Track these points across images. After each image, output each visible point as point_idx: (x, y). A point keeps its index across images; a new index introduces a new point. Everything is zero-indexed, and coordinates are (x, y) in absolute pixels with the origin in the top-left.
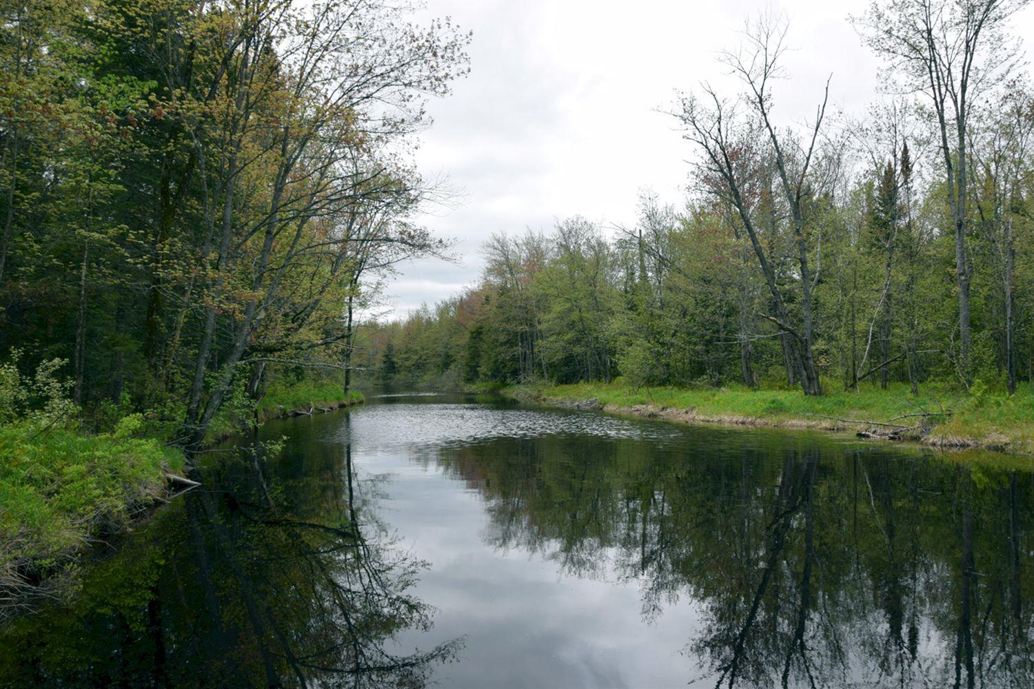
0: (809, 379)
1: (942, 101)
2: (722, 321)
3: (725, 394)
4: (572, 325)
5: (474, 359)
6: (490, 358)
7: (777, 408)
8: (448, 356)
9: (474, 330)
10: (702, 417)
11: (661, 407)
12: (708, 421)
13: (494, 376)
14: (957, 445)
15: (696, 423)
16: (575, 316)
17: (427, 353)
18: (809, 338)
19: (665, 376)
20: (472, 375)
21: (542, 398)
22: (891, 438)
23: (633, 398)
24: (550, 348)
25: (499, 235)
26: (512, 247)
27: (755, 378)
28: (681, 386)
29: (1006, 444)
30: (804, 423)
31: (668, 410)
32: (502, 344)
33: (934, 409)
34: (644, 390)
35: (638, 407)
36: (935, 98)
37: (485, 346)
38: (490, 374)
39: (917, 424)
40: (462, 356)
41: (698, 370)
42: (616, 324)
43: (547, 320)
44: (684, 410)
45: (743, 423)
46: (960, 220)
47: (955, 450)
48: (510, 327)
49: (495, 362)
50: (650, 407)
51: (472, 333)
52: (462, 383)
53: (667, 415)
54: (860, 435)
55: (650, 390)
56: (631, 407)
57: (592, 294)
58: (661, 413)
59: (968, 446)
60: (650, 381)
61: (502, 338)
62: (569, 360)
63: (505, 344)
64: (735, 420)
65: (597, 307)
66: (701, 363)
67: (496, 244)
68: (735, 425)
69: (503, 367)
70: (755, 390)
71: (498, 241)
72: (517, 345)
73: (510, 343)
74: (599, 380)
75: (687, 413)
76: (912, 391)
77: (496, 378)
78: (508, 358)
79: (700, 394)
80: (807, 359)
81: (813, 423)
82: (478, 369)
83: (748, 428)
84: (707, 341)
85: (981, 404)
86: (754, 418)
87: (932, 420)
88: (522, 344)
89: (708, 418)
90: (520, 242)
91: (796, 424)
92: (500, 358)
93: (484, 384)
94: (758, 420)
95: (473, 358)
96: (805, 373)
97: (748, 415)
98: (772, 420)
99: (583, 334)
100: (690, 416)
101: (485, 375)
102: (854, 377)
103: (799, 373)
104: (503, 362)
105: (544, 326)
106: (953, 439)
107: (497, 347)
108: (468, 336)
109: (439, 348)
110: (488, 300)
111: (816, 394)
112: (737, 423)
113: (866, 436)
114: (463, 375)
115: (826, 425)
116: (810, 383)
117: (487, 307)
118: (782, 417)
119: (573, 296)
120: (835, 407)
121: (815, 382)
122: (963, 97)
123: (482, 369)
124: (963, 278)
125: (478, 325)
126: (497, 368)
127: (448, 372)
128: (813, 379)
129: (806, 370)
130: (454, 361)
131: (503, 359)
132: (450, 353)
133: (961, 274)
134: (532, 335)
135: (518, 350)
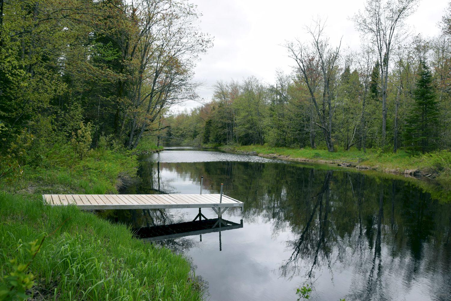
0: (330, 146)
1: (381, 47)
3: (302, 150)
4: (248, 121)
5: (207, 134)
6: (214, 134)
7: (317, 156)
8: (196, 132)
9: (208, 121)
10: (291, 159)
11: (279, 155)
13: (216, 141)
16: (250, 118)
17: (186, 130)
19: (283, 143)
20: (206, 141)
21: (235, 151)
22: (348, 166)
23: (269, 151)
24: (239, 131)
25: (220, 81)
26: (225, 87)
27: (315, 145)
28: (289, 147)
30: (325, 161)
31: (281, 156)
32: (219, 128)
33: (365, 157)
34: (274, 148)
35: (270, 155)
36: (378, 47)
37: (212, 128)
38: (214, 140)
39: (357, 162)
40: (202, 132)
41: (295, 140)
42: (267, 121)
43: (238, 119)
45: (305, 160)
46: (385, 91)
47: (363, 170)
48: (224, 121)
49: (217, 135)
50: (275, 154)
51: (207, 122)
52: (202, 144)
54: (339, 165)
55: (276, 148)
57: (257, 109)
59: (367, 168)
60: (277, 145)
61: (220, 125)
62: (247, 135)
63: (221, 127)
65: (259, 114)
67: (218, 85)
69: (220, 138)
70: (313, 149)
71: (219, 84)
72: (226, 128)
73: (223, 127)
74: (259, 144)
75: (287, 157)
76: (364, 152)
78: (222, 134)
80: (330, 139)
81: (328, 161)
82: (209, 138)
83: (306, 162)
85: (379, 156)
87: (362, 161)
88: (228, 128)
89: (293, 159)
90: (228, 85)
91: (322, 161)
92: (219, 134)
93: (212, 144)
94: (310, 160)
96: (329, 144)
97: (308, 158)
98: (315, 160)
99: (253, 125)
100: (288, 158)
101: (212, 141)
102: (348, 146)
103: (327, 144)
104: (220, 135)
105: (237, 121)
106: (363, 166)
107: (217, 129)
108: (205, 124)
109: (192, 128)
110: (214, 108)
111: (332, 151)
112: (303, 160)
113: (340, 165)
114: (202, 140)
115: (331, 162)
116: (331, 148)
117: (214, 112)
118: (318, 159)
119: (249, 110)
120: (336, 156)
121: (332, 147)
122: (389, 46)
123: (211, 138)
124: (384, 112)
125: (210, 119)
126: (217, 138)
127: (196, 139)
128: (332, 146)
129: (329, 142)
130: (198, 134)
131: (220, 134)
132: (197, 130)
133: (384, 111)
134: (232, 125)
135: (226, 130)
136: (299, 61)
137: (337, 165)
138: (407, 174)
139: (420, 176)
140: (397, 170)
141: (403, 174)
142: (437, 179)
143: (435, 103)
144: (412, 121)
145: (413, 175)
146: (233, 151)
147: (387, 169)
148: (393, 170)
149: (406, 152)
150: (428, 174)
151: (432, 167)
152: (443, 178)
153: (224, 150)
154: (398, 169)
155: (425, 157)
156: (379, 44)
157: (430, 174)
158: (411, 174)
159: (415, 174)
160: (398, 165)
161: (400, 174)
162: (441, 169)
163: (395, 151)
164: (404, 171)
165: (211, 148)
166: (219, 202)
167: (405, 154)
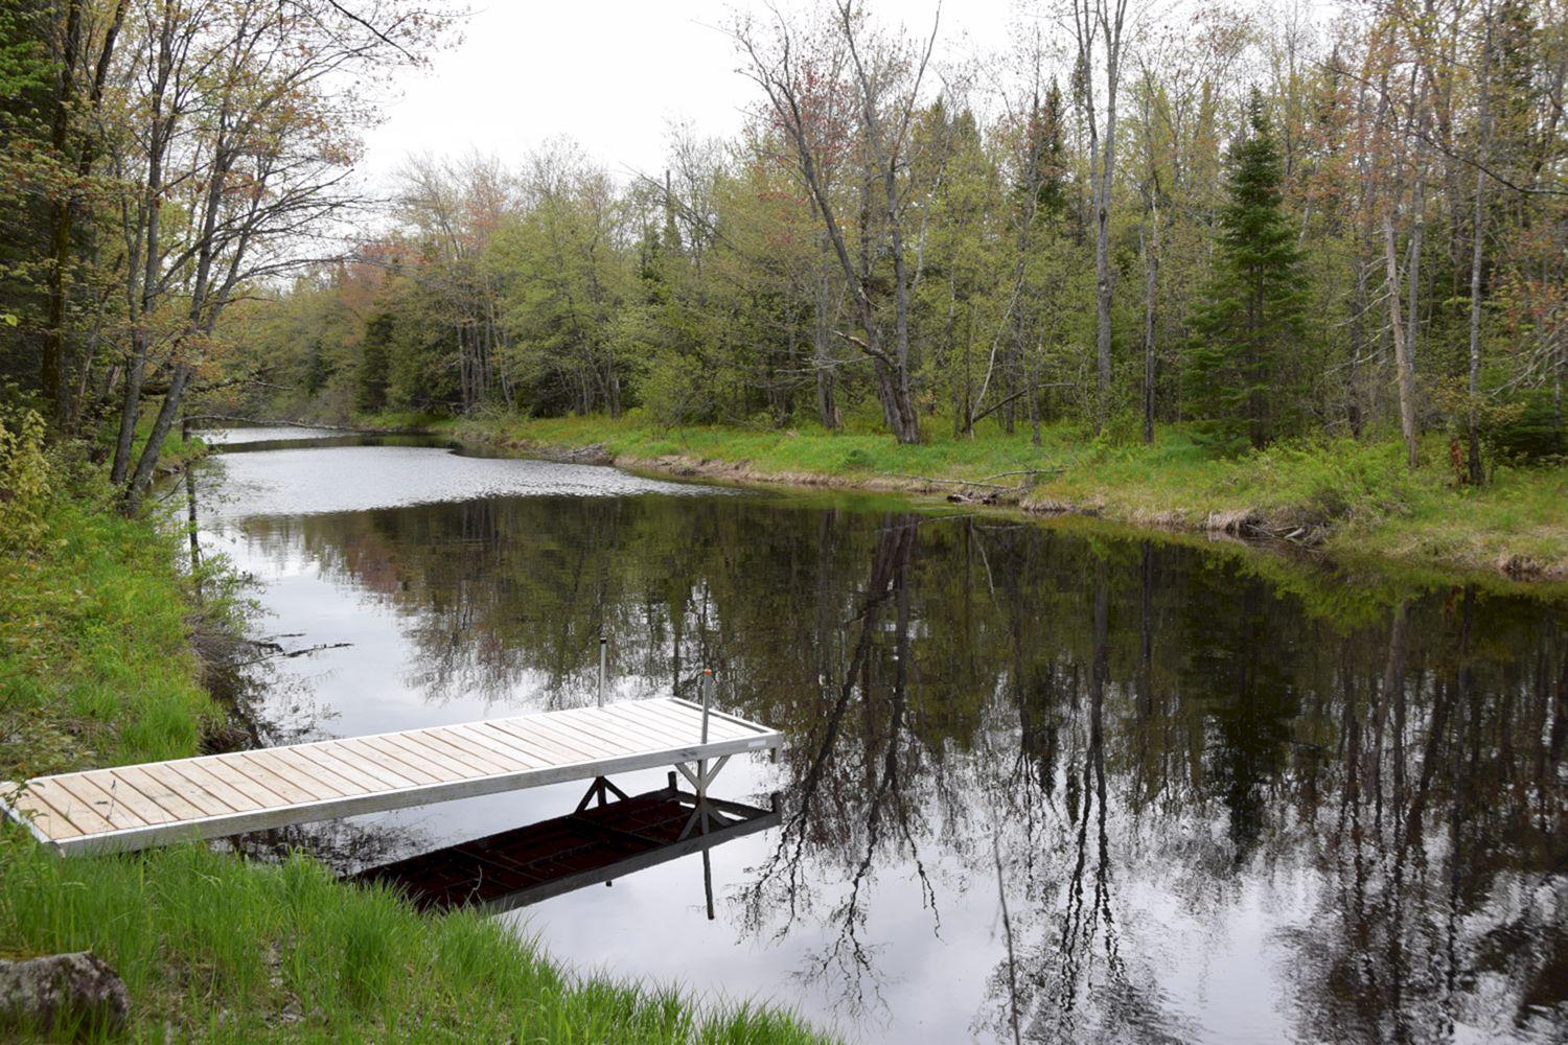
0: (904, 420)
1: (1090, 41)
2: (792, 328)
3: (793, 439)
4: (557, 323)
5: (375, 372)
6: (408, 372)
7: (857, 462)
8: (319, 362)
9: (373, 319)
10: (757, 475)
11: (700, 459)
12: (766, 481)
13: (416, 403)
14: (1051, 510)
15: (749, 483)
16: (562, 306)
17: (275, 358)
18: (904, 366)
19: (707, 410)
20: (374, 397)
21: (510, 442)
22: (987, 502)
23: (658, 445)
24: (523, 361)
25: (420, 157)
26: (443, 176)
27: (836, 416)
28: (731, 425)
29: (1101, 508)
30: (891, 482)
31: (711, 465)
32: (428, 349)
33: (1045, 465)
34: (675, 433)
35: (667, 459)
36: (1080, 39)
37: (399, 351)
38: (408, 398)
39: (1020, 484)
40: (350, 365)
41: (758, 401)
42: (630, 325)
43: (514, 315)
44: (734, 465)
45: (813, 483)
46: (1104, 210)
47: (1050, 515)
48: (444, 318)
49: (418, 379)
50: (685, 458)
51: (371, 325)
52: (354, 414)
53: (708, 471)
54: (951, 499)
55: (686, 431)
56: (656, 459)
57: (590, 273)
58: (700, 469)
59: (1064, 510)
60: (685, 419)
61: (430, 337)
62: (551, 378)
63: (435, 346)
64: (802, 478)
65: (597, 292)
66: (761, 392)
67: (416, 173)
68: (801, 486)
69: (433, 387)
70: (835, 434)
71: (420, 168)
72: (456, 349)
73: (444, 346)
74: (600, 412)
75: (737, 468)
76: (1033, 440)
77: (418, 406)
78: (441, 372)
79: (757, 440)
80: (902, 393)
81: (903, 483)
82: (387, 390)
83: (818, 489)
84: (770, 358)
85: (1101, 458)
86: (826, 476)
87: (1037, 479)
88: (465, 346)
89: (766, 476)
90: (457, 170)
91: (880, 482)
92: (427, 372)
93: (398, 416)
94: (833, 479)
95: (373, 370)
96: (898, 413)
97: (822, 472)
98: (851, 478)
99: (572, 335)
100: (742, 473)
101: (401, 401)
102: (967, 417)
103: (891, 413)
104: (433, 378)
105: (507, 322)
106: (1049, 503)
107: (420, 352)
108: (361, 334)
109: (300, 347)
110: (397, 268)
111: (911, 442)
112: (804, 482)
113: (958, 500)
114: (352, 397)
115: (917, 485)
116: (905, 426)
117: (399, 280)
118: (864, 474)
119: (559, 276)
120: (934, 461)
121: (912, 425)
122: (1117, 37)
123: (394, 391)
124: (1103, 288)
125: (384, 311)
126: (422, 388)
127: (324, 394)
128: (910, 421)
129: (900, 408)
130: (333, 372)
131: (433, 374)
132: (325, 357)
133: (1102, 284)
134: (481, 334)
135: (460, 357)
136: (775, 88)
137: (943, 496)
138: (1215, 529)
139: (1266, 538)
140: (1178, 516)
141: (1203, 529)
142: (1328, 547)
143: (1294, 258)
144: (1211, 328)
145: (1237, 534)
146: (500, 442)
147: (1138, 514)
148: (1163, 516)
149: (1196, 442)
150: (1290, 531)
151: (1307, 504)
152: (1352, 543)
153: (456, 438)
154: (1180, 510)
155: (1265, 460)
156: (1083, 27)
157: (1300, 530)
158: (1230, 529)
159: (1247, 530)
160: (1178, 496)
161: (1192, 529)
162: (1338, 510)
163: (1149, 436)
164: (1206, 518)
165: (398, 432)
166: (696, 742)
167: (1188, 447)
